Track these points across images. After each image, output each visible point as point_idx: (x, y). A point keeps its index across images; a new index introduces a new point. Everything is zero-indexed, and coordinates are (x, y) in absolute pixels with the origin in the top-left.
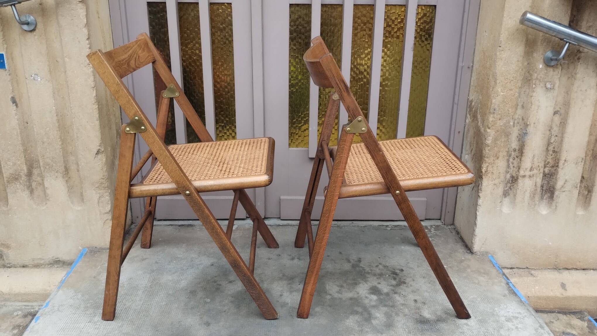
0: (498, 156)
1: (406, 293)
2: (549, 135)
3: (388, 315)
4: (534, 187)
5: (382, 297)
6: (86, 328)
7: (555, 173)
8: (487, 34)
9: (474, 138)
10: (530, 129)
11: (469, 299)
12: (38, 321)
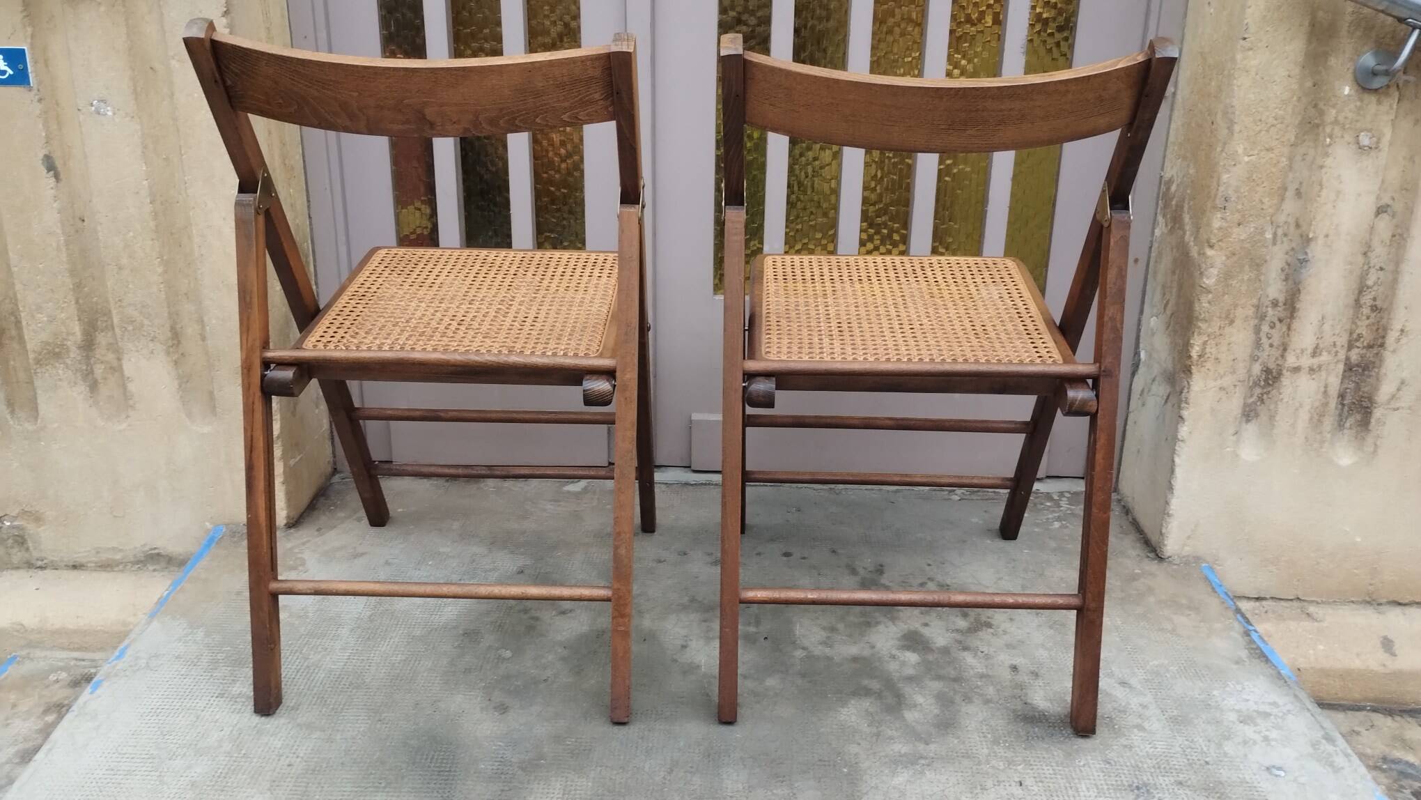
0: (1232, 316)
1: (992, 650)
2: (1364, 264)
3: (945, 701)
4: (1320, 396)
5: (930, 657)
6: (211, 709)
7: (1374, 363)
8: (1212, 10)
9: (1174, 273)
10: (1317, 250)
11: (1148, 667)
12: (98, 691)
